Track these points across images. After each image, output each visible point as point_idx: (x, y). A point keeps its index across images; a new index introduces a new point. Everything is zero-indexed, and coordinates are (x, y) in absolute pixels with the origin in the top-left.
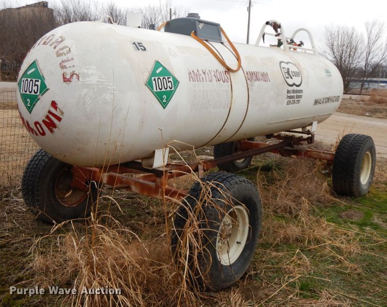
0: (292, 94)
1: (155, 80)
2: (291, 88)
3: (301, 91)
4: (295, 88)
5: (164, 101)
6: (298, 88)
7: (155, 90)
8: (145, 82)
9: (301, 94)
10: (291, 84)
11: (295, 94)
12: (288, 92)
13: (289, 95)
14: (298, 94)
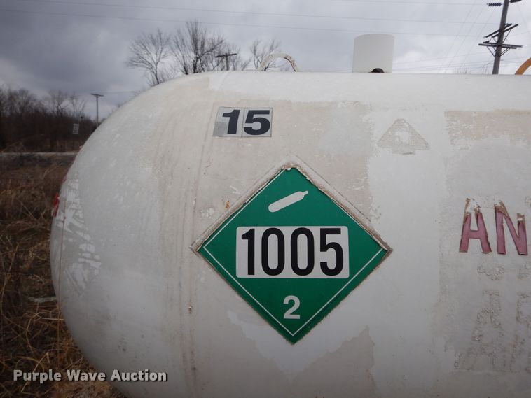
1: (249, 236)
5: (288, 315)
7: (242, 271)
8: (199, 241)
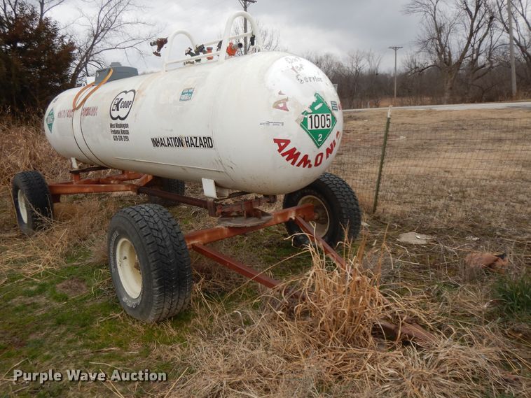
0: (116, 129)
2: (114, 122)
3: (126, 126)
4: (119, 121)
6: (123, 122)
9: (126, 129)
10: (115, 116)
11: (119, 129)
12: (111, 126)
13: (113, 129)
14: (123, 129)
